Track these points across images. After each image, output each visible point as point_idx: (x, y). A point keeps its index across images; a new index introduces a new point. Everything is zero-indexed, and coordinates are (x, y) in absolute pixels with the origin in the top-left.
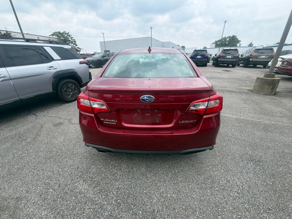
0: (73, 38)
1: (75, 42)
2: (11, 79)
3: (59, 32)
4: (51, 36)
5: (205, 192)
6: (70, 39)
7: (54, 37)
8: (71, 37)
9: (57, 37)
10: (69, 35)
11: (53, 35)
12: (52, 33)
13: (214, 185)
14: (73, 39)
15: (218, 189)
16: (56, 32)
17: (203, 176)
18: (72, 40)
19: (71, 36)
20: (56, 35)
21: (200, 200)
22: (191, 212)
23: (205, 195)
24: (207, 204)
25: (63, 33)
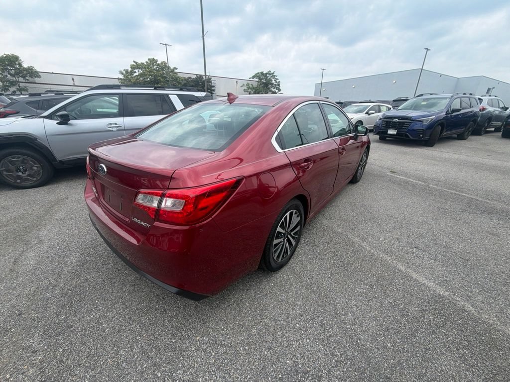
0: (278, 79)
1: (279, 85)
2: (125, 130)
3: (262, 73)
4: (251, 79)
5: (140, 361)
6: (273, 82)
7: (255, 79)
8: (276, 79)
9: (257, 80)
10: (274, 76)
11: (253, 77)
12: (254, 75)
13: (164, 365)
14: (278, 81)
15: (159, 375)
16: (258, 73)
17: (174, 341)
18: (276, 82)
19: (276, 77)
20: (257, 76)
21: (118, 364)
22: (89, 365)
23: (133, 364)
24: (117, 376)
25: (266, 74)
